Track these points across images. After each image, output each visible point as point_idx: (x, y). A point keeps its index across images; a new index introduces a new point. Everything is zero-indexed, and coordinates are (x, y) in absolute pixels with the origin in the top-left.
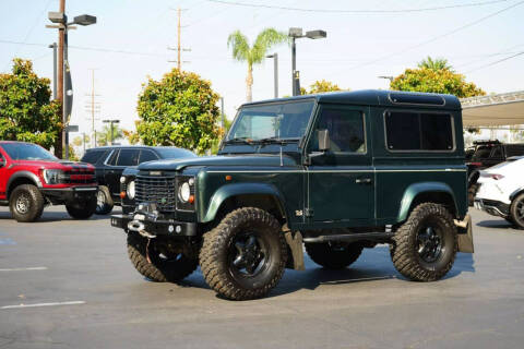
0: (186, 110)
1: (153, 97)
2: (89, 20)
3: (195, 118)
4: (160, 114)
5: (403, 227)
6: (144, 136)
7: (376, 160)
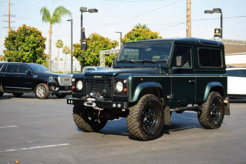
0: (31, 45)
1: (14, 38)
3: (35, 49)
4: (17, 47)
6: (8, 58)
7: (195, 71)
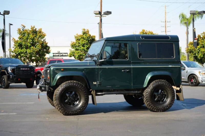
2: (109, 13)
5: (146, 90)
7: (132, 62)
